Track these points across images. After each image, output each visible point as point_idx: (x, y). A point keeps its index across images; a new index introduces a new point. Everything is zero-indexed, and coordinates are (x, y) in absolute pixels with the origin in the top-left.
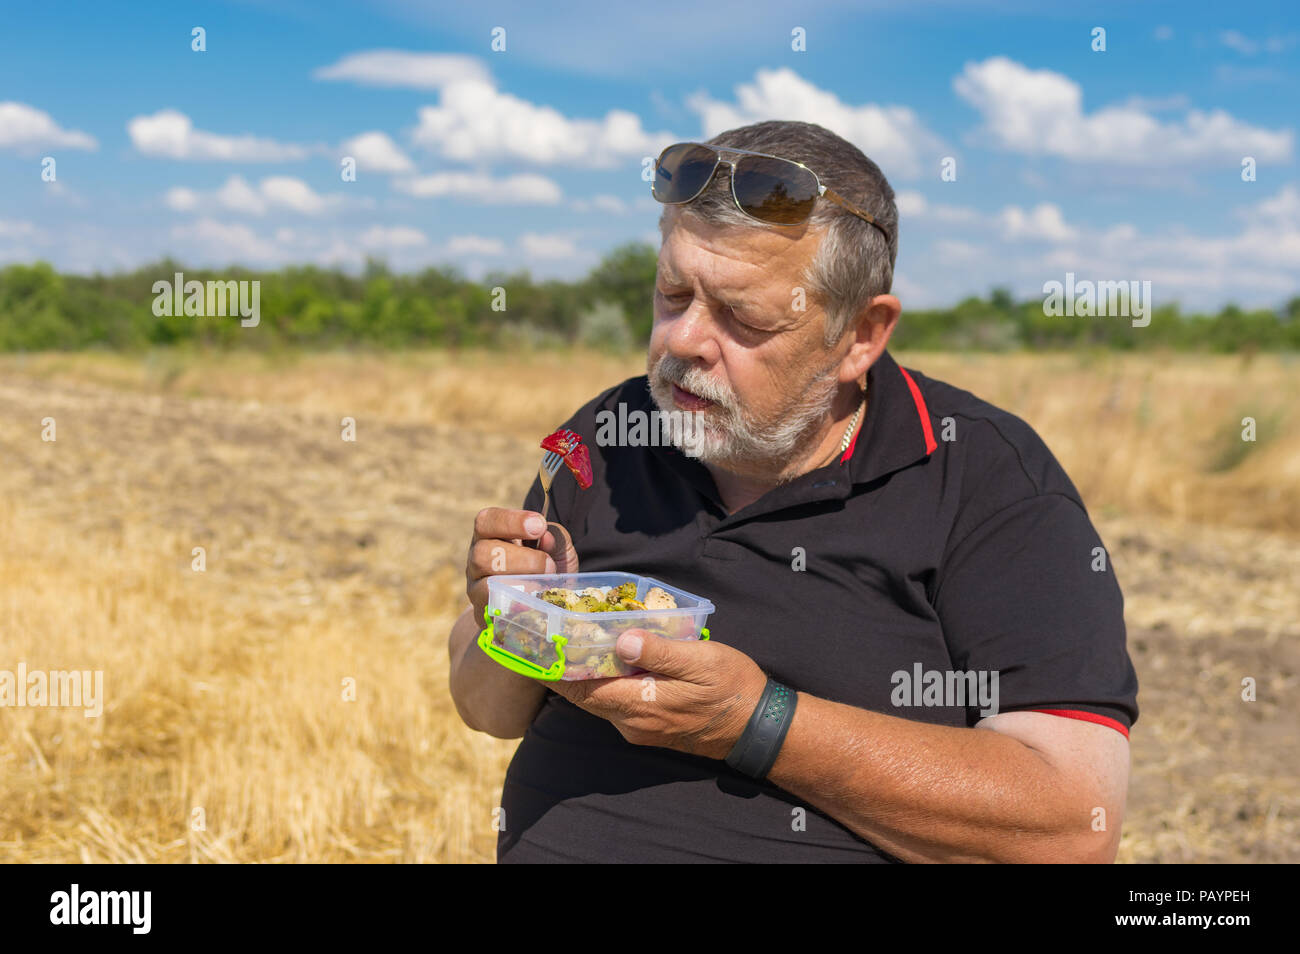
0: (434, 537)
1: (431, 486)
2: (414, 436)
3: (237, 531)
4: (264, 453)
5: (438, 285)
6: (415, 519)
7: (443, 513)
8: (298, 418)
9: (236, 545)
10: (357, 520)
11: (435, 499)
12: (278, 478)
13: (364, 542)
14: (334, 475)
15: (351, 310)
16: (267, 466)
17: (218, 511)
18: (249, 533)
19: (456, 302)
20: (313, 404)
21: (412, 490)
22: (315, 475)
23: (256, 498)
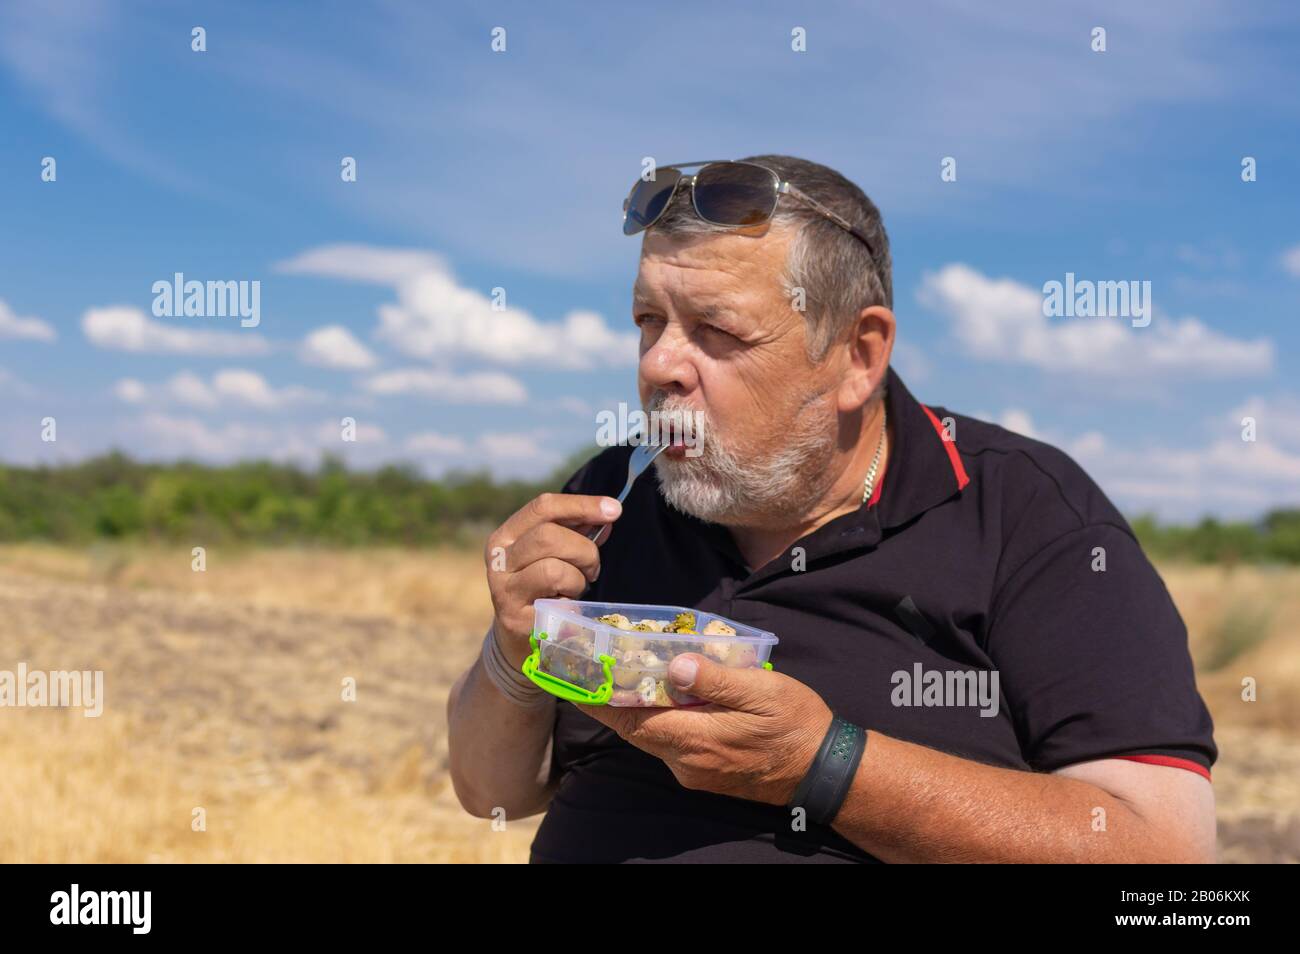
0: (399, 722)
1: (391, 673)
2: (373, 629)
3: (189, 713)
4: (214, 641)
5: (396, 482)
6: (378, 705)
7: (406, 699)
8: (250, 610)
9: (187, 727)
10: (315, 705)
11: (398, 687)
12: (232, 664)
13: (324, 725)
14: (289, 664)
15: (305, 508)
16: (219, 653)
17: (169, 694)
18: (202, 715)
19: (415, 502)
20: (266, 597)
21: (373, 678)
22: (268, 664)
23: (208, 683)
